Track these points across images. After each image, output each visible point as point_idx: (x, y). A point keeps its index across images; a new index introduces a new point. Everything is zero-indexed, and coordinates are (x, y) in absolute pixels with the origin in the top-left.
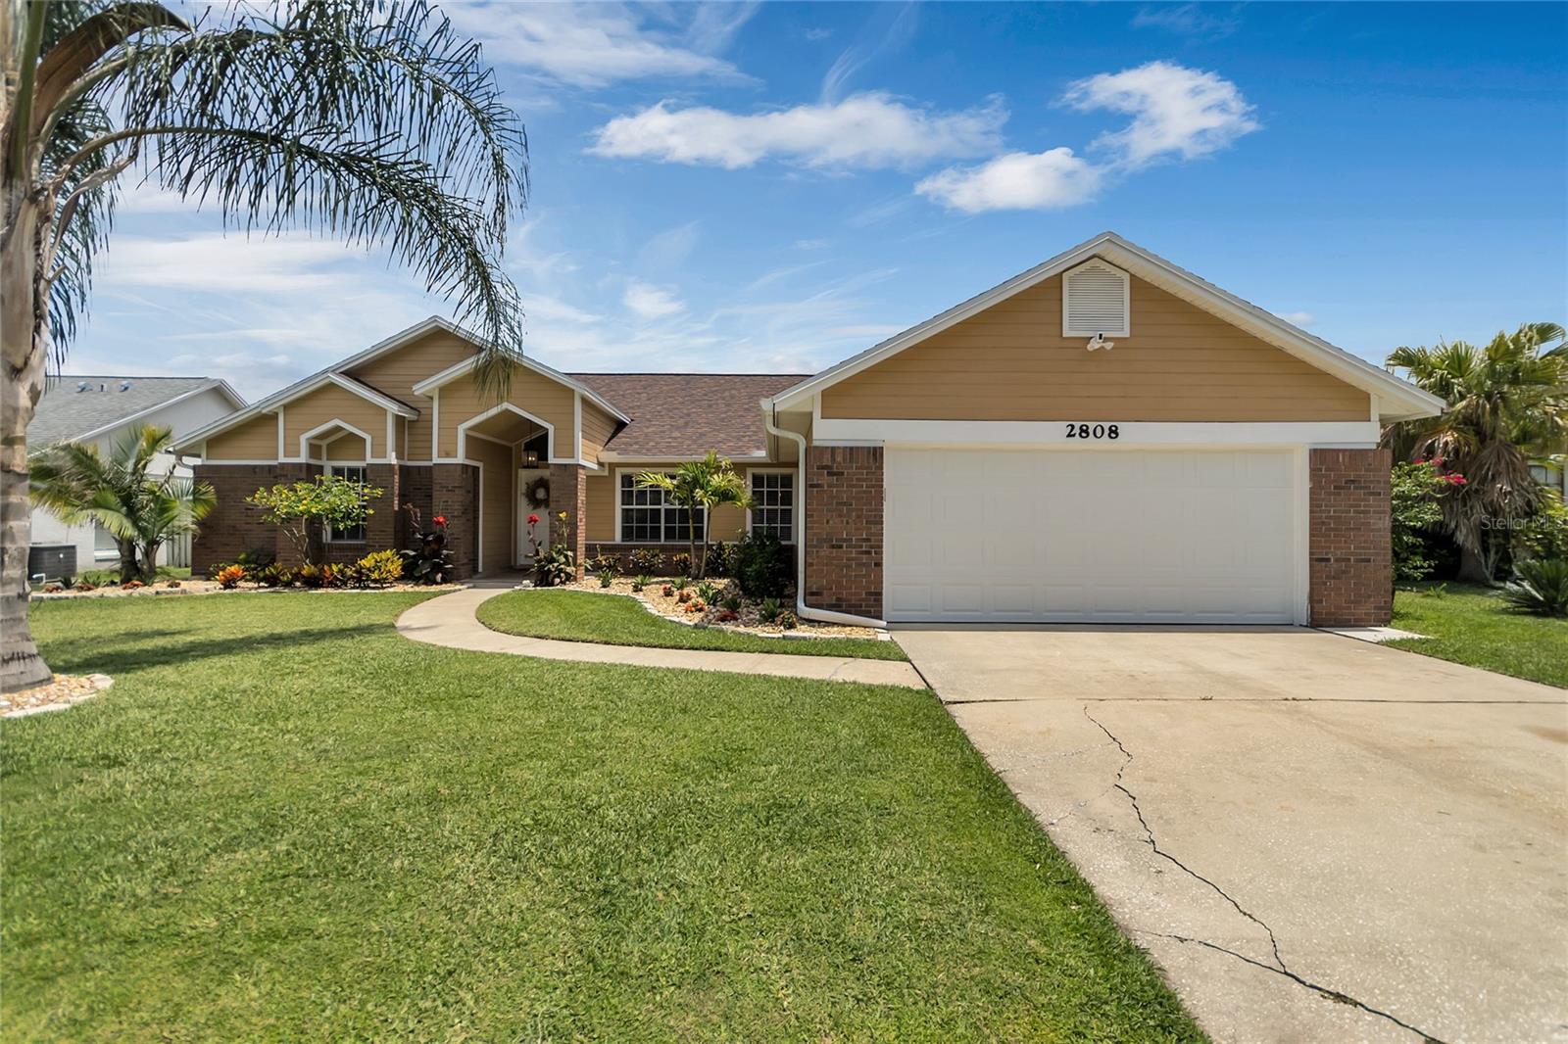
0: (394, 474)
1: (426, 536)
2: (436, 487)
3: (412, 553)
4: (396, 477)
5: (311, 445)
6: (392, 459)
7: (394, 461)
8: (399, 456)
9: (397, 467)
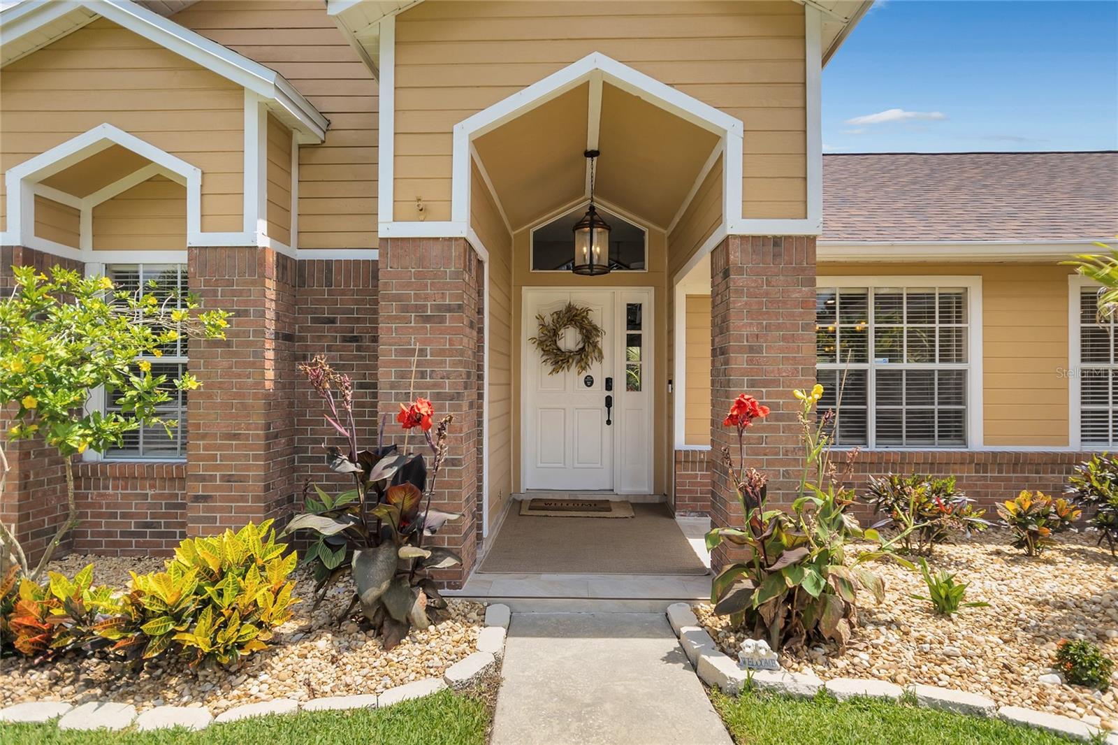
0: (263, 276)
1: (368, 461)
2: (388, 309)
3: (330, 527)
4: (271, 284)
5: (38, 200)
6: (258, 234)
7: (263, 241)
8: (278, 229)
9: (271, 259)
